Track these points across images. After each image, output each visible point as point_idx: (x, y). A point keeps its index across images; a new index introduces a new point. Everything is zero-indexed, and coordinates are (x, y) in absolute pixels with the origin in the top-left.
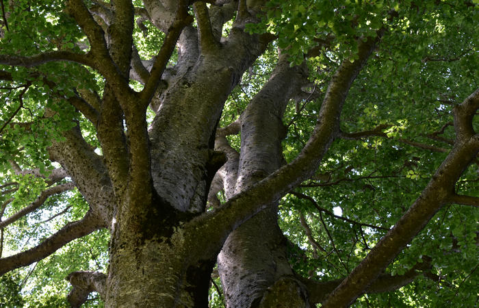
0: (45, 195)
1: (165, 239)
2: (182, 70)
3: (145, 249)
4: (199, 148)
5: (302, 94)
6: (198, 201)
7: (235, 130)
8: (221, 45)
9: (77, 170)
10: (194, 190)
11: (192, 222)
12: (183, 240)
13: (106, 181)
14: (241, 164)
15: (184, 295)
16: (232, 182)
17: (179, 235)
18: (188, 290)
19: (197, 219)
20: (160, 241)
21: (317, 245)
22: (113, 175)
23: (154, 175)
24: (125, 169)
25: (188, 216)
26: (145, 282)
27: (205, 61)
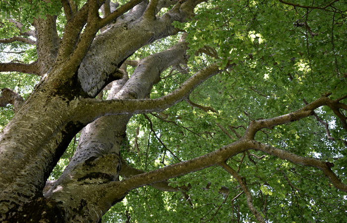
0: (15, 39)
1: (67, 100)
2: (128, 19)
3: (54, 99)
4: (112, 64)
5: (178, 66)
6: (95, 90)
7: (134, 65)
8: (155, 18)
9: (42, 37)
10: (97, 83)
11: (86, 99)
12: (76, 106)
13: (55, 52)
14: (127, 84)
15: (60, 134)
16: (117, 90)
17: (76, 102)
18: (63, 133)
19: (90, 99)
20: (64, 99)
21: (137, 145)
22: (61, 52)
23: (82, 64)
24: (69, 52)
25: (86, 96)
26: (44, 116)
27: (142, 22)
